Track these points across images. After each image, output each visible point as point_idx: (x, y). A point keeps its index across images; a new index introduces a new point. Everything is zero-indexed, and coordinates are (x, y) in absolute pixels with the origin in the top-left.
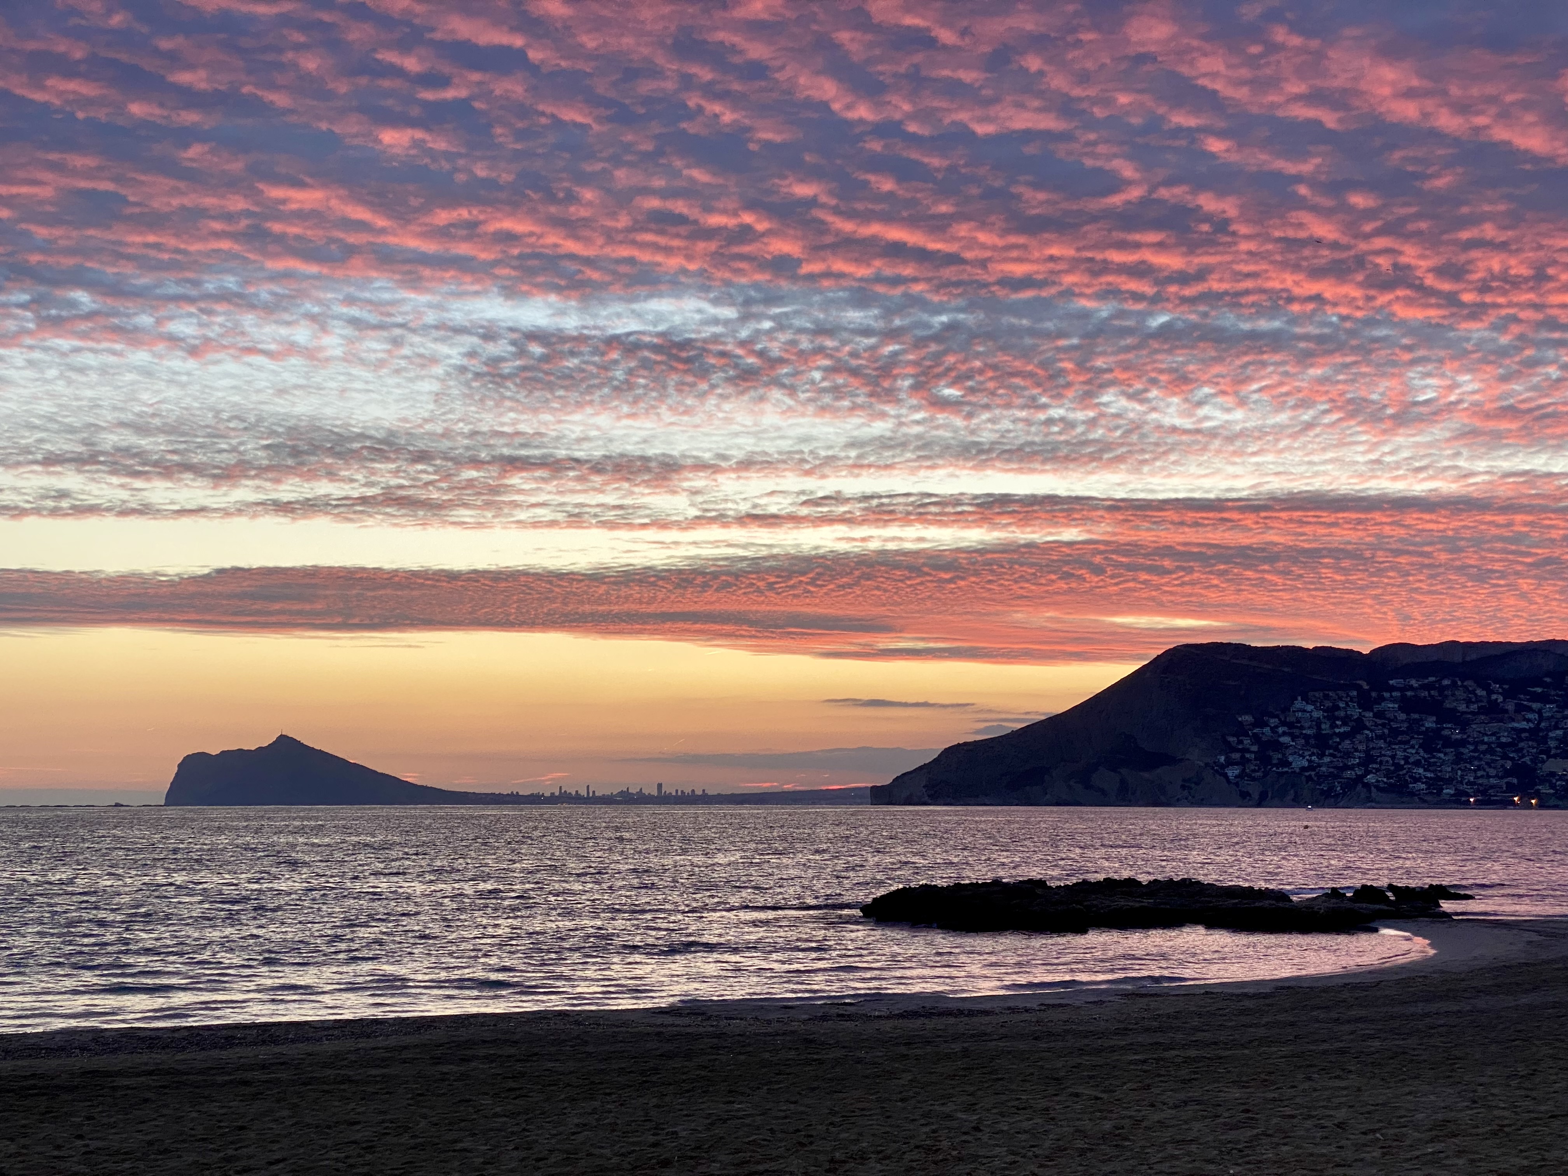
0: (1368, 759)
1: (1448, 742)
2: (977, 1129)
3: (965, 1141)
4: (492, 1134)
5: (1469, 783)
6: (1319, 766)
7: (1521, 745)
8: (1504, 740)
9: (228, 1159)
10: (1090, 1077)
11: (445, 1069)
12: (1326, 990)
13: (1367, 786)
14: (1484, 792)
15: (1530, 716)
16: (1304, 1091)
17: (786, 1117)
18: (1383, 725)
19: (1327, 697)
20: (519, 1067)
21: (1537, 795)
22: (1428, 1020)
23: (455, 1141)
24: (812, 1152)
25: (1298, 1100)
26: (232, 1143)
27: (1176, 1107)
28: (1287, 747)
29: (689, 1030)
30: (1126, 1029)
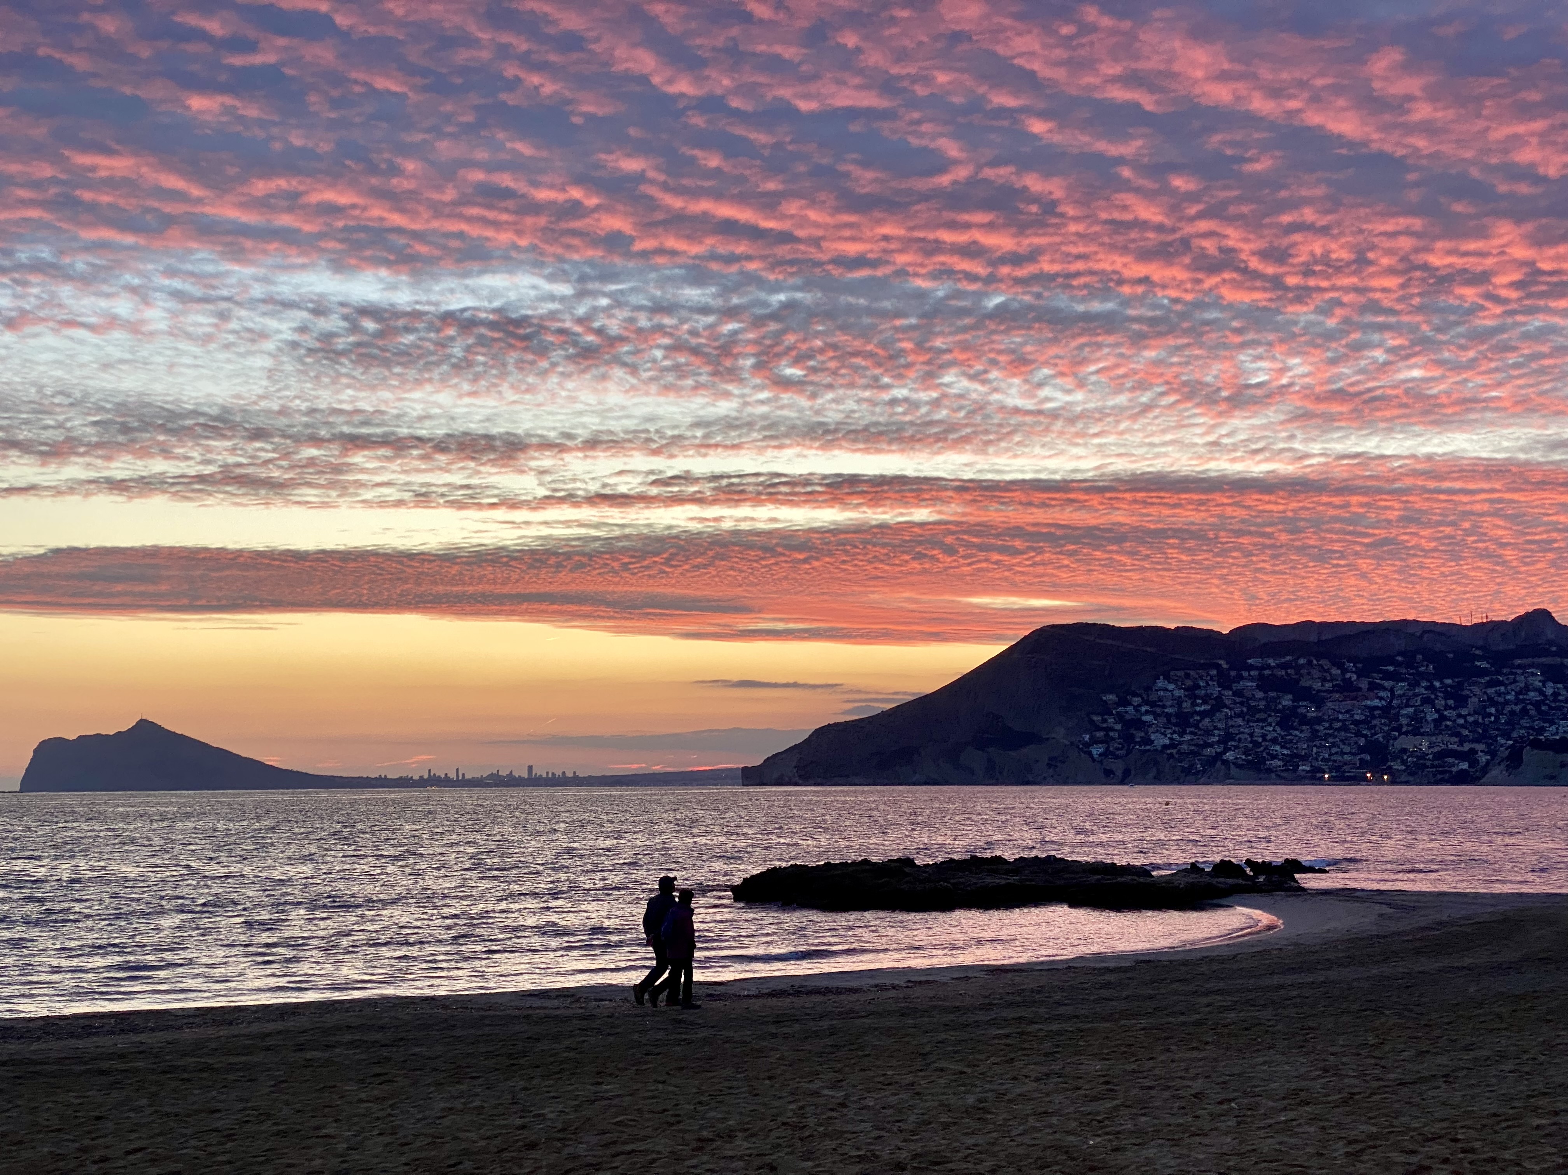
0: (1227, 738)
1: (1304, 720)
2: (843, 1105)
3: (830, 1118)
4: (356, 1119)
5: (1323, 760)
6: (1180, 743)
7: (1374, 722)
8: (1357, 717)
9: (84, 1150)
10: (956, 1052)
11: (309, 1055)
12: (1185, 963)
13: (1226, 762)
14: (1338, 769)
15: (1382, 694)
16: (1162, 1062)
17: (653, 1097)
18: (1242, 704)
19: (1187, 676)
20: (385, 1052)
21: (1389, 771)
22: (1282, 992)
23: (317, 1128)
24: (680, 1131)
25: (1157, 1072)
26: (89, 1132)
27: (1037, 1080)
28: (1150, 726)
29: (557, 1012)
30: (991, 1004)
